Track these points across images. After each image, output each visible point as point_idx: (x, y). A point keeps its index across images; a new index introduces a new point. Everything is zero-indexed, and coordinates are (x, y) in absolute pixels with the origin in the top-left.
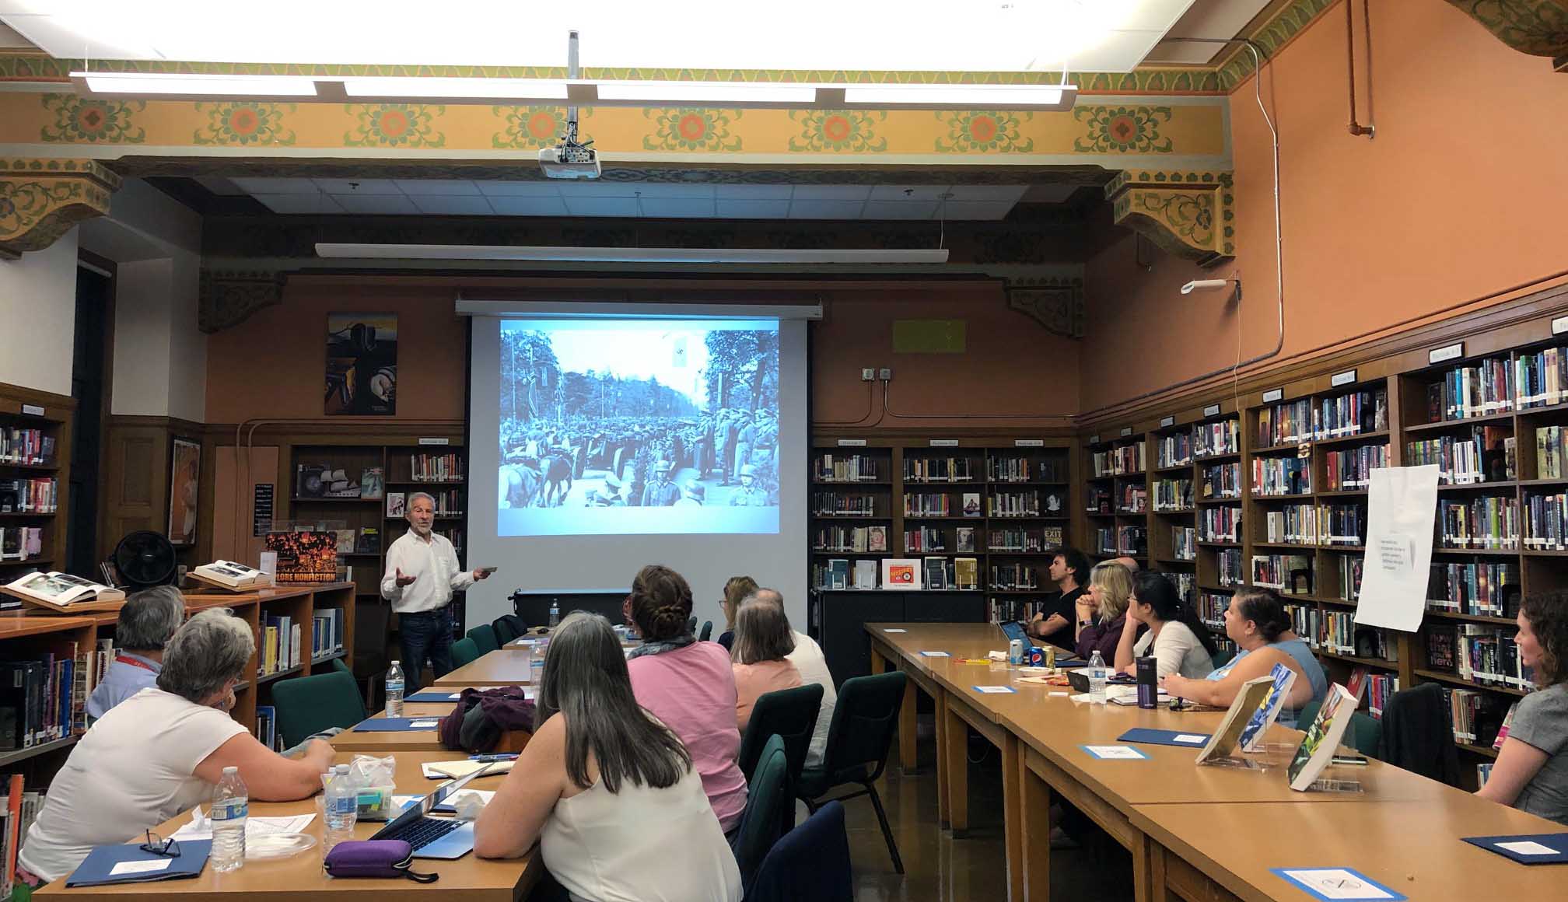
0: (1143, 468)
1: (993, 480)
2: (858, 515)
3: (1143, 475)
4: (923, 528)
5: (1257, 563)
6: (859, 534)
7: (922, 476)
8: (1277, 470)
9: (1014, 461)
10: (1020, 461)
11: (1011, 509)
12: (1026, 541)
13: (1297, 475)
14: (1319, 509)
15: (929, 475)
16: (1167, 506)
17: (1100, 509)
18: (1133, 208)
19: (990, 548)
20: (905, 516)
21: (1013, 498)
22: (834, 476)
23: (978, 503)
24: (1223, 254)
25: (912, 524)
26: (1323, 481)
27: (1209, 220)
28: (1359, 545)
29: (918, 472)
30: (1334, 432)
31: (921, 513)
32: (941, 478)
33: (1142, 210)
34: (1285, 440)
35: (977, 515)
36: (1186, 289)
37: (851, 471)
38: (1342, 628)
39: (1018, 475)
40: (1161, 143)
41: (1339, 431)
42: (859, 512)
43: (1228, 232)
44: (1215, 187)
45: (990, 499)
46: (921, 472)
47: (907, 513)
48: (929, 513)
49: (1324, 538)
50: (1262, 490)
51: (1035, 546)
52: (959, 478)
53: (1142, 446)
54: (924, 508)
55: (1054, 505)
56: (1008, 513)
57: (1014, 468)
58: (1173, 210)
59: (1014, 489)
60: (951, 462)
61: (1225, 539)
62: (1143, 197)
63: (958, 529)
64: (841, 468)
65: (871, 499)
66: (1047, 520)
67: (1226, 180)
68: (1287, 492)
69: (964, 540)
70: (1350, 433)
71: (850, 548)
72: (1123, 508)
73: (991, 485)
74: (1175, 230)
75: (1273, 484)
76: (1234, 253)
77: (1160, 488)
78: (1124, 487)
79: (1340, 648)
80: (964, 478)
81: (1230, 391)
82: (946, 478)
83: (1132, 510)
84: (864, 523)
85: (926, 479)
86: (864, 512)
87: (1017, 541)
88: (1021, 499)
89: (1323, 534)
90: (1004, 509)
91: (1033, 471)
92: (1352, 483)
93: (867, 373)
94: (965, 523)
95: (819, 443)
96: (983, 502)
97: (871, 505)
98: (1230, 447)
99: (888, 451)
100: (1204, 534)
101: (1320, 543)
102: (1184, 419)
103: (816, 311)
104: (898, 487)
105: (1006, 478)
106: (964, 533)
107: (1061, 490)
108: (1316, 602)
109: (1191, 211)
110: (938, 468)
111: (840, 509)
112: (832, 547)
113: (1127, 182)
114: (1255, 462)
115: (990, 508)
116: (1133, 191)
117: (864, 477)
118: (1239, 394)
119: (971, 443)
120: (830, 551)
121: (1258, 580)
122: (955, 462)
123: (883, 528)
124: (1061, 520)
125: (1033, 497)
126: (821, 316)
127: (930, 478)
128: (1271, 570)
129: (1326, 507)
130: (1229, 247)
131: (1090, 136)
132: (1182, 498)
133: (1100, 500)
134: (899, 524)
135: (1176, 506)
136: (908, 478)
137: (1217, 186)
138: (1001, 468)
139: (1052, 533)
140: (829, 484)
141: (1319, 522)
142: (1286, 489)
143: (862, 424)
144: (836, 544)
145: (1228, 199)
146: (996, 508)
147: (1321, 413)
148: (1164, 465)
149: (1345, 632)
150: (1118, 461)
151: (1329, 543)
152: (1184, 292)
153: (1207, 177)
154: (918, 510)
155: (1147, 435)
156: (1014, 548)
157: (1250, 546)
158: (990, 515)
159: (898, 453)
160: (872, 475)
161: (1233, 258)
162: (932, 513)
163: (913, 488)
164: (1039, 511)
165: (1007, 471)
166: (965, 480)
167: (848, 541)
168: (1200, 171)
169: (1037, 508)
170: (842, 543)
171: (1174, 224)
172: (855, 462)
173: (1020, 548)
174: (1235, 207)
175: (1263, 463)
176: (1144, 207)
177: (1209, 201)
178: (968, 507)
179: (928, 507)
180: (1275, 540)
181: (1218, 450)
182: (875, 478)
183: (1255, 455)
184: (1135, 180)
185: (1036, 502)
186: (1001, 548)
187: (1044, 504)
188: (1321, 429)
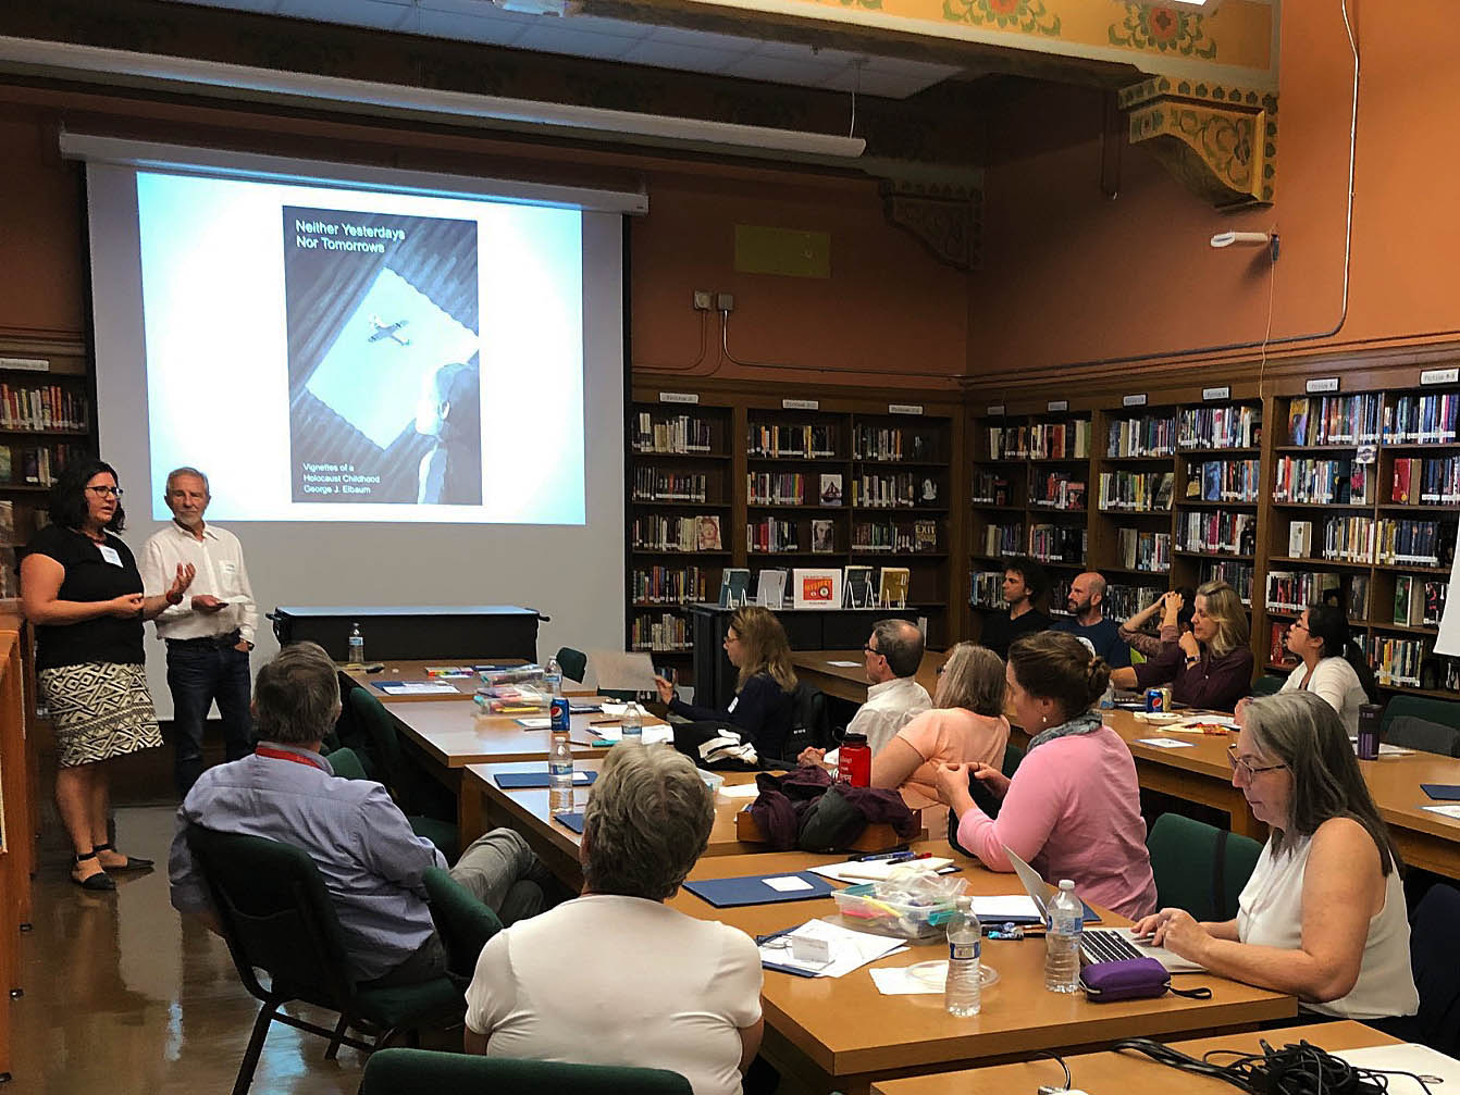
0: (1080, 453)
1: (859, 457)
2: (684, 500)
3: (1085, 462)
4: (771, 519)
5: (1274, 581)
6: (687, 525)
7: (770, 448)
8: (1318, 473)
9: (885, 432)
10: (893, 433)
11: (880, 497)
12: (897, 539)
13: (1344, 481)
14: (1380, 523)
15: (780, 449)
16: (1122, 504)
17: (995, 501)
18: (1165, 128)
19: (854, 547)
20: (749, 503)
21: (883, 482)
22: (653, 444)
23: (840, 488)
24: (1260, 199)
25: (758, 514)
26: (1387, 491)
27: (1248, 153)
28: (1436, 568)
29: (766, 443)
30: (1412, 436)
31: (768, 500)
32: (795, 453)
33: (1177, 132)
34: (1331, 438)
35: (838, 504)
36: (1219, 240)
37: (676, 439)
38: (1405, 657)
39: (890, 452)
40: (1204, 44)
41: (1421, 437)
42: (687, 497)
43: (1269, 171)
44: (1256, 111)
45: (855, 483)
46: (769, 443)
47: (750, 499)
48: (778, 500)
49: (1384, 556)
50: (1290, 495)
51: (908, 545)
52: (819, 453)
53: (1080, 425)
54: (772, 493)
55: (930, 494)
56: (876, 502)
57: (886, 443)
58: (1210, 135)
59: (883, 470)
60: (808, 431)
61: (1222, 550)
62: (1179, 114)
63: (814, 522)
64: (663, 434)
65: (703, 479)
66: (923, 511)
67: (1271, 103)
68: (1331, 501)
69: (821, 536)
70: (1438, 440)
71: (675, 545)
72: (1040, 502)
73: (857, 464)
74: (1211, 163)
75: (1311, 490)
76: (1273, 199)
77: (1112, 482)
78: (1046, 477)
79: (1399, 680)
80: (823, 453)
81: (1251, 373)
82: (801, 453)
83: (1058, 506)
84: (691, 510)
85: (776, 452)
86: (693, 497)
87: (886, 538)
88: (893, 483)
89: (1382, 551)
90: (871, 498)
91: (907, 448)
92: (1436, 497)
93: (702, 300)
94: (823, 514)
95: (637, 397)
96: (846, 485)
97: (703, 487)
98: (1239, 440)
99: (726, 413)
100: (1184, 543)
101: (1378, 562)
102: (1163, 399)
103: (637, 201)
104: (739, 464)
105: (875, 455)
106: (821, 526)
107: (940, 475)
108: (1366, 628)
109: (1229, 139)
110: (791, 439)
111: (661, 492)
112: (651, 544)
113: (1164, 92)
114: (1281, 461)
115: (855, 494)
116: (1169, 104)
117: (694, 448)
118: (1265, 377)
119: (834, 406)
120: (647, 549)
121: (1273, 599)
122: (813, 431)
123: (716, 519)
124: (935, 512)
125: (907, 482)
126: (646, 209)
127: (781, 452)
128: (1297, 588)
129: (1390, 522)
130: (1268, 191)
131: (1127, 24)
132: (1150, 496)
133: (997, 488)
134: (740, 515)
135: (1139, 506)
136: (753, 451)
137: (1260, 110)
138: (869, 442)
139: (924, 529)
140: (647, 455)
141: (1379, 539)
142: (1331, 497)
143: (693, 372)
144: (656, 540)
145: (1271, 129)
146: (862, 496)
147: (1394, 413)
148: (1117, 453)
149: (1408, 661)
150: (1035, 442)
151: (1392, 562)
152: (1214, 243)
153: (1252, 96)
154: (764, 496)
155: (1095, 415)
156: (882, 547)
157: (1266, 558)
158: (855, 504)
159: (740, 416)
160: (706, 445)
161: (1272, 205)
162: (783, 499)
163: (760, 464)
164: (914, 501)
165: (877, 446)
166: (825, 457)
167: (673, 536)
168: (1245, 88)
169: (911, 496)
170: (665, 538)
171: (1211, 154)
172: (682, 423)
173: (890, 548)
174: (1279, 139)
175: (1294, 464)
176: (1180, 128)
177: (1250, 127)
178: (827, 493)
179: (778, 491)
180: (1301, 555)
181: (1219, 442)
182: (708, 448)
183: (1282, 455)
184: (1174, 91)
185: (911, 488)
186: (867, 547)
187: (919, 491)
188: (1394, 431)
